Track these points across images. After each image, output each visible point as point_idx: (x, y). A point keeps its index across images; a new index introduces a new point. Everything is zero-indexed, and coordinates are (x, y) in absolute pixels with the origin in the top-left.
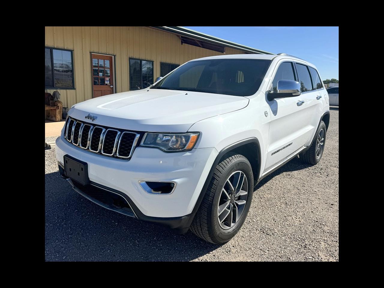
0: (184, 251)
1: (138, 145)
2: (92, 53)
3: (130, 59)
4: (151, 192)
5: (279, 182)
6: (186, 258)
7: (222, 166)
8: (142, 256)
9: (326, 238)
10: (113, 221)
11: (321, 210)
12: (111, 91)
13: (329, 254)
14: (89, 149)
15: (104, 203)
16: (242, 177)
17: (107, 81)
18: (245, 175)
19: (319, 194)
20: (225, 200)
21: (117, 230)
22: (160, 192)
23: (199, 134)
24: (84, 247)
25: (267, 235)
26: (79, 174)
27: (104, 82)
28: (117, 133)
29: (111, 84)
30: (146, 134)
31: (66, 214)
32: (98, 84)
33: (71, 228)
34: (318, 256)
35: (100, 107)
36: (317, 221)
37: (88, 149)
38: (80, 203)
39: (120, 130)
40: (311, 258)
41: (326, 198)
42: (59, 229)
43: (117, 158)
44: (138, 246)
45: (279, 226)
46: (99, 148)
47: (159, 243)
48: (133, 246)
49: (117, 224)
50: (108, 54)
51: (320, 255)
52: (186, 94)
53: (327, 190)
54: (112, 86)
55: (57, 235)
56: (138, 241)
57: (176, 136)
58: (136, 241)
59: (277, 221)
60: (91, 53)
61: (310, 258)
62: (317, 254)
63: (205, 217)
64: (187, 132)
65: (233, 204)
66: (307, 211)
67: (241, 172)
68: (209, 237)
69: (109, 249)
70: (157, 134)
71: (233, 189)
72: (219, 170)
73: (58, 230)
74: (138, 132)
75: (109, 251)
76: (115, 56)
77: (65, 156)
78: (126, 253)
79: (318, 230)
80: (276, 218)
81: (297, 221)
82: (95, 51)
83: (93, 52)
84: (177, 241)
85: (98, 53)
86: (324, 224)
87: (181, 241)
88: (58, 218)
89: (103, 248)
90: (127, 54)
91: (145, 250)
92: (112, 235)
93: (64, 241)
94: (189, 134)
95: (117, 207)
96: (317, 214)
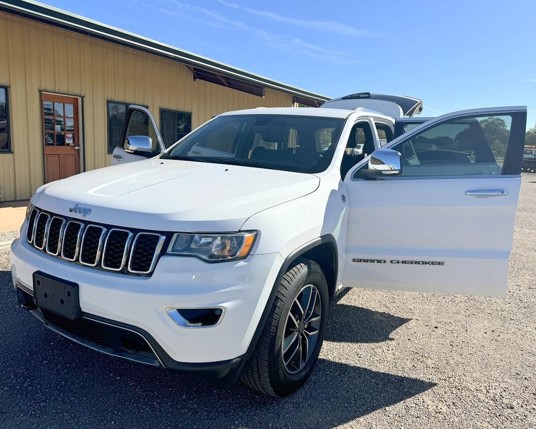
0: (232, 411)
1: (163, 252)
2: (43, 92)
3: (108, 102)
4: (186, 326)
5: (359, 296)
6: (237, 422)
7: (288, 279)
8: (168, 426)
9: (431, 376)
10: (112, 375)
11: (421, 336)
12: (75, 155)
13: (437, 398)
14: (79, 261)
15: (105, 346)
16: (314, 294)
17: (69, 138)
18: (317, 291)
19: (416, 312)
20: (291, 329)
21: (120, 388)
22: (200, 324)
23: (256, 234)
24: (70, 420)
25: (350, 378)
26: (62, 302)
27: (64, 140)
28: (127, 234)
29: (76, 144)
30: (175, 235)
31: (28, 369)
32: (53, 145)
33: (41, 390)
34: (423, 402)
35: (91, 192)
36: (416, 353)
37: (77, 260)
38: (49, 350)
39: (132, 230)
40: (414, 405)
41: (426, 318)
42: (22, 394)
43: (128, 273)
44: (158, 410)
45: (367, 364)
46: (97, 258)
47: (192, 404)
48: (152, 411)
49: (118, 378)
50: (70, 93)
51: (425, 400)
52: (227, 170)
53: (426, 306)
54: (78, 148)
55: (20, 405)
56: (158, 403)
57: (222, 238)
58: (155, 403)
59: (362, 356)
60: (40, 91)
61: (412, 405)
62: (421, 400)
63: (265, 358)
64: (240, 231)
65: (302, 335)
66: (402, 338)
67: (312, 286)
68: (270, 388)
69: (113, 420)
70: (192, 235)
71: (303, 312)
72: (283, 285)
73: (19, 396)
74: (162, 233)
75: (113, 422)
76: (82, 98)
77: (35, 272)
78: (141, 423)
79: (420, 365)
80: (360, 352)
81: (390, 355)
82: (48, 88)
83: (45, 90)
84: (219, 399)
85: (67, 93)
86: (426, 356)
87: (225, 397)
88: (15, 376)
89: (103, 419)
90: (104, 94)
91: (170, 416)
92: (114, 397)
93: (33, 412)
94: (242, 233)
95: (129, 351)
96: (416, 342)
